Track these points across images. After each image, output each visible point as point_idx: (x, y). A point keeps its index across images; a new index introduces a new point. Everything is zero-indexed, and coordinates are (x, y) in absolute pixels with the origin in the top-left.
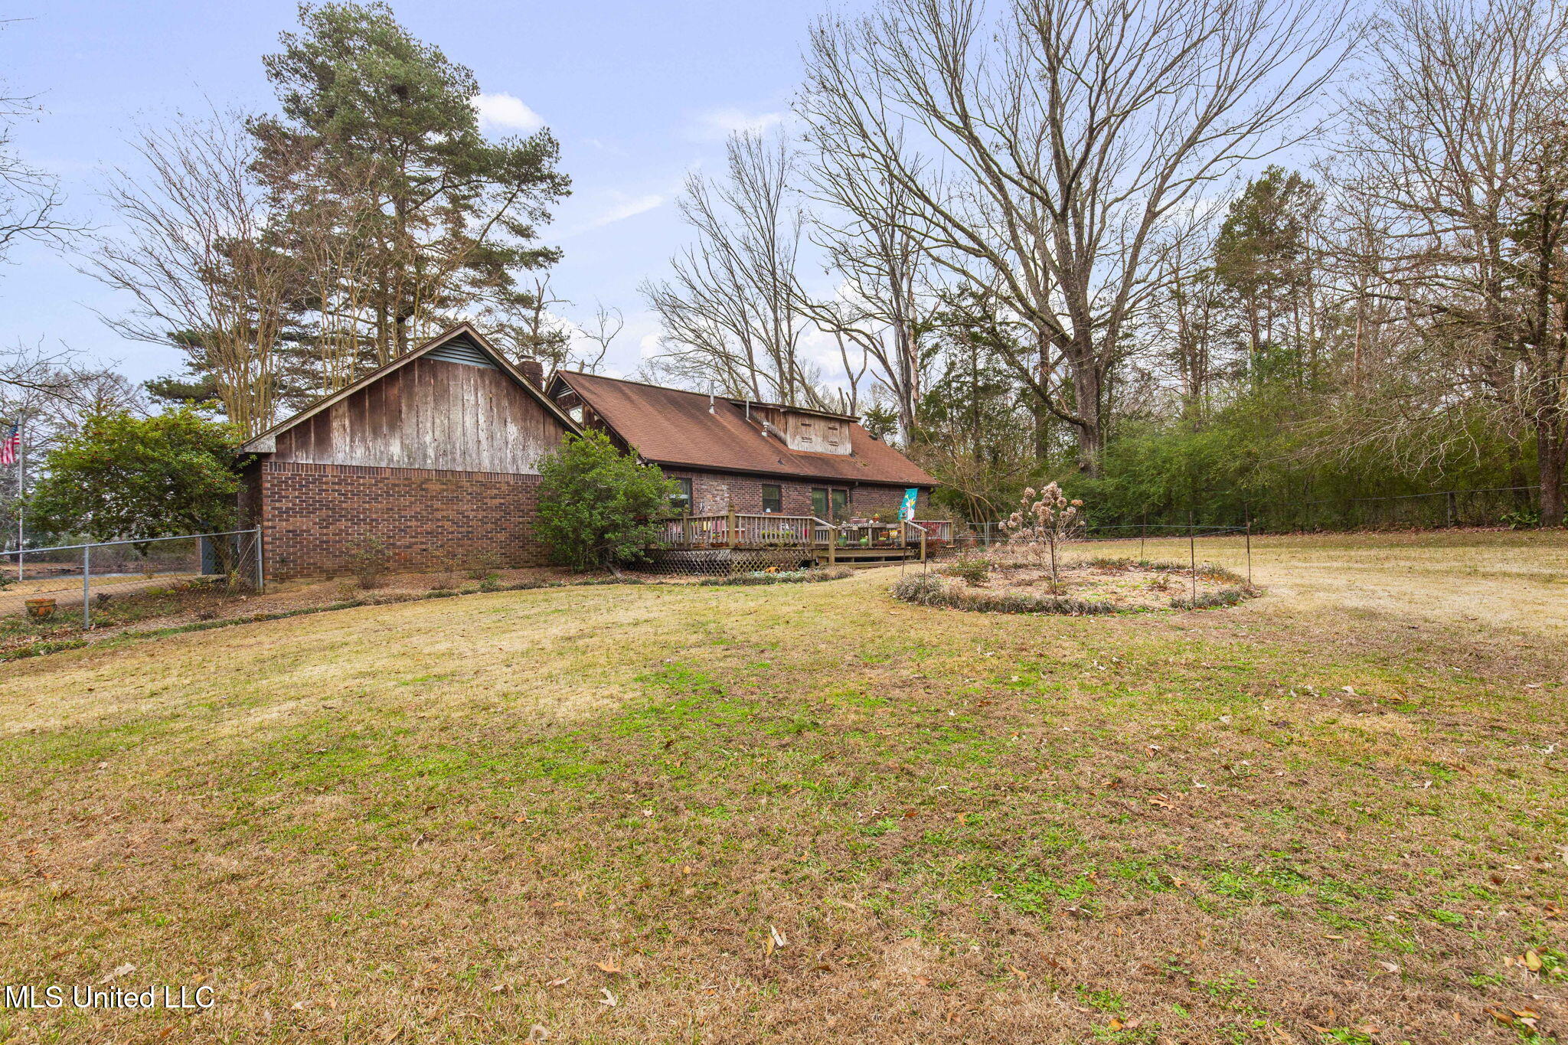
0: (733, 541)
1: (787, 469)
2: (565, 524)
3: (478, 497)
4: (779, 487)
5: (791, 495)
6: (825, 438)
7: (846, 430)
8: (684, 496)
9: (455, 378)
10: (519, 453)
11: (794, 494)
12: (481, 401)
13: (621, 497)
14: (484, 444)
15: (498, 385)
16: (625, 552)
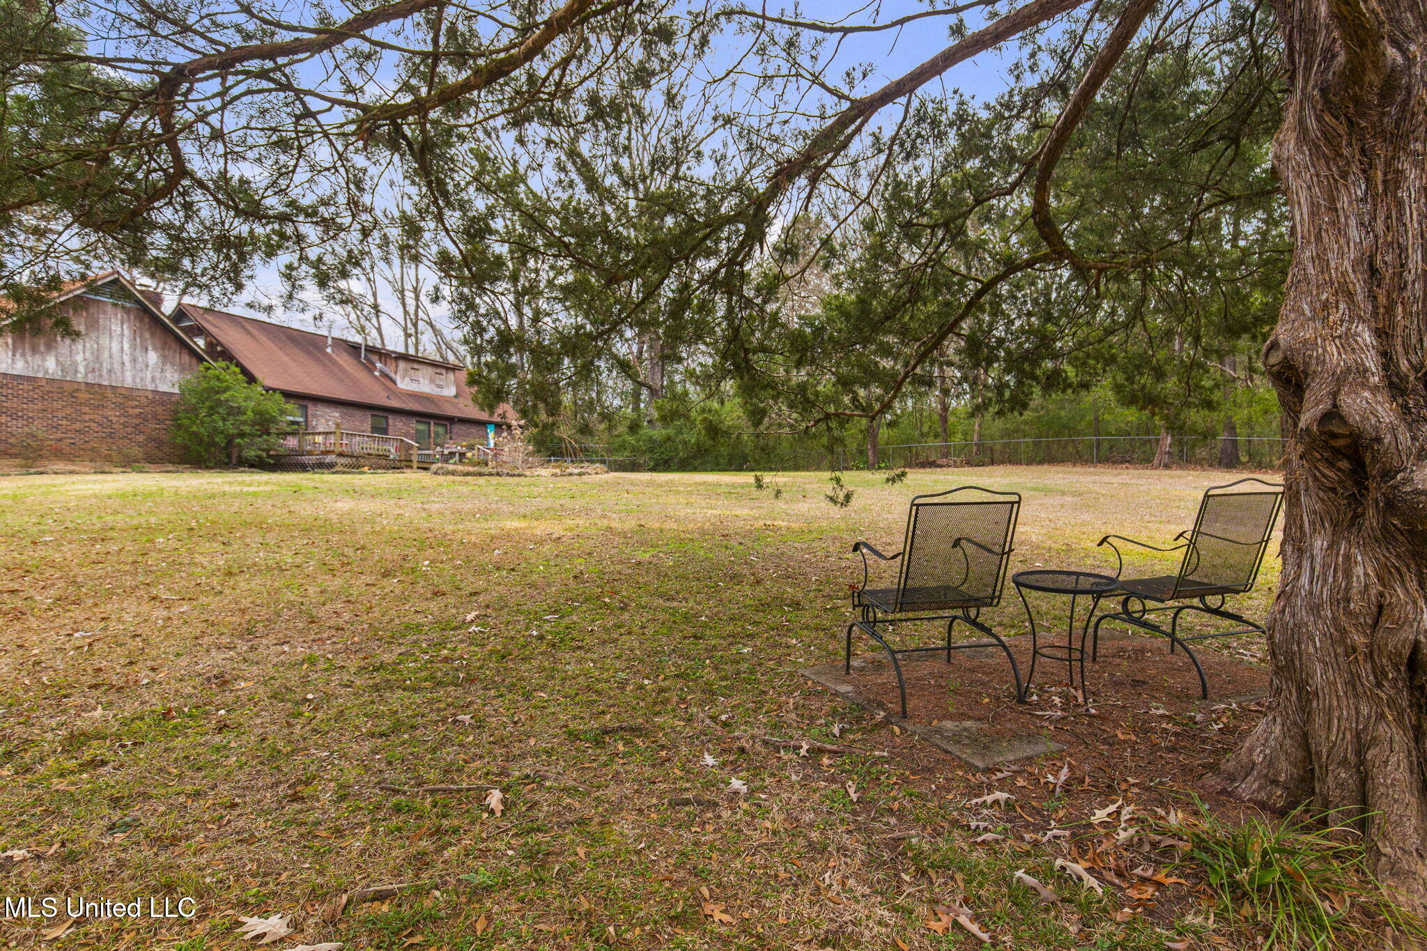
0: (338, 449)
1: (394, 403)
2: (202, 430)
3: (121, 406)
4: (387, 418)
5: (396, 424)
6: (432, 381)
7: (451, 376)
8: (301, 419)
9: (105, 312)
10: (158, 375)
11: (399, 424)
12: (126, 332)
13: (250, 413)
14: (128, 365)
15: (141, 320)
16: (251, 453)
